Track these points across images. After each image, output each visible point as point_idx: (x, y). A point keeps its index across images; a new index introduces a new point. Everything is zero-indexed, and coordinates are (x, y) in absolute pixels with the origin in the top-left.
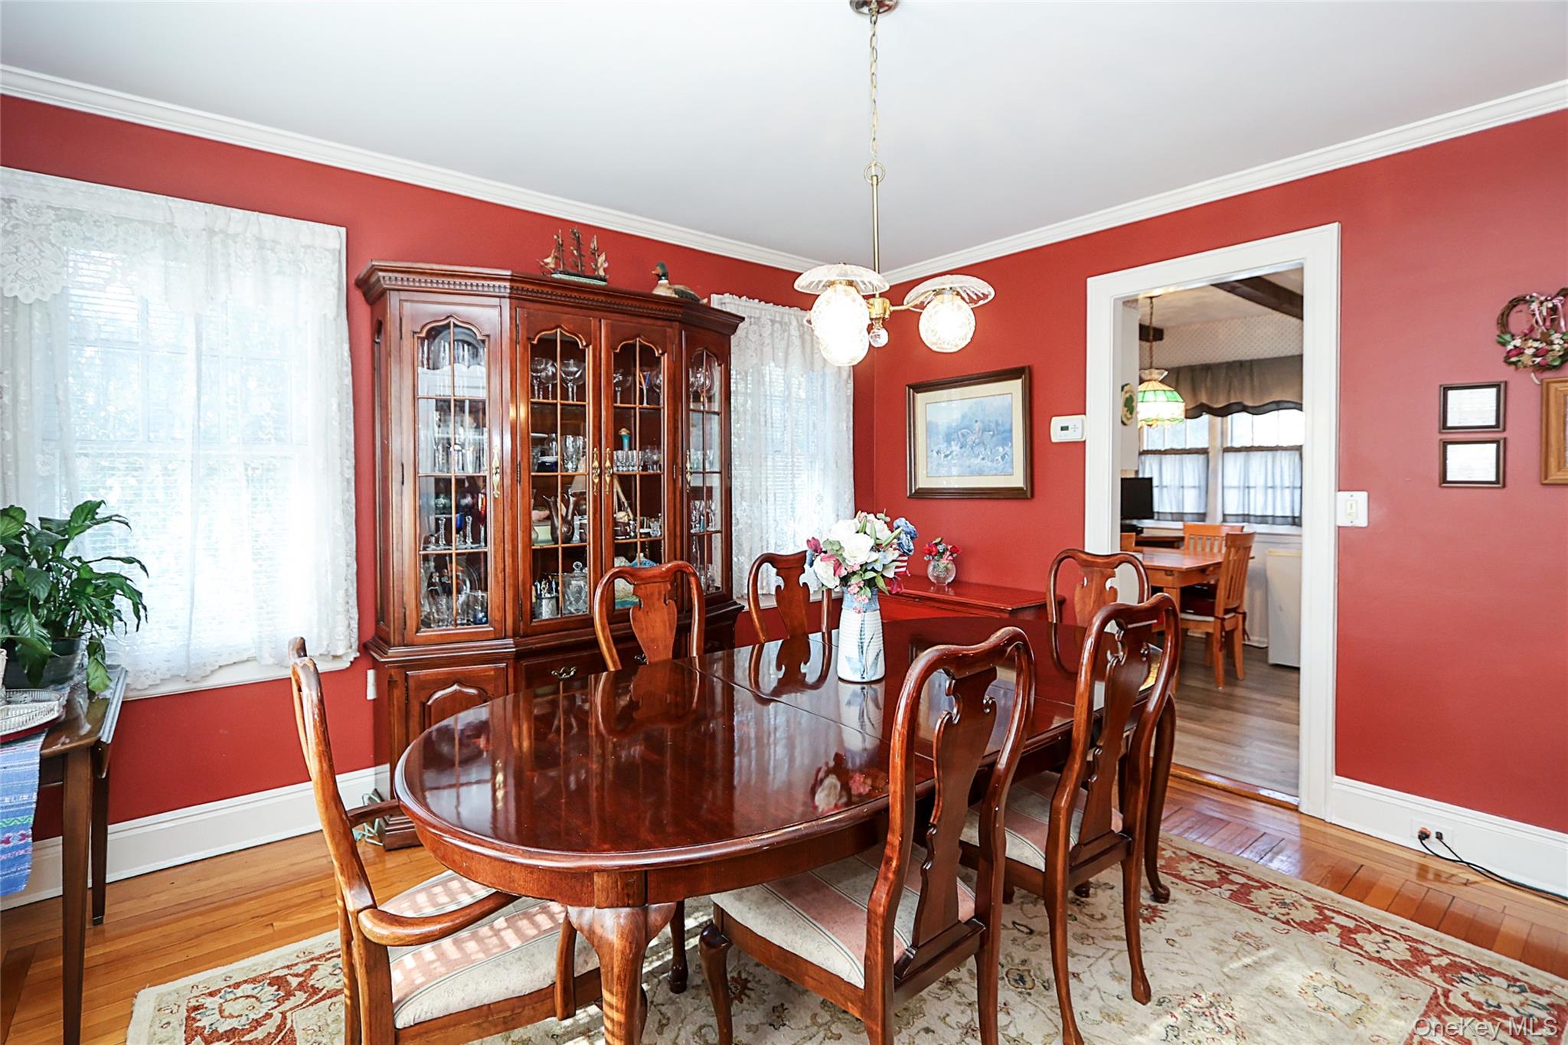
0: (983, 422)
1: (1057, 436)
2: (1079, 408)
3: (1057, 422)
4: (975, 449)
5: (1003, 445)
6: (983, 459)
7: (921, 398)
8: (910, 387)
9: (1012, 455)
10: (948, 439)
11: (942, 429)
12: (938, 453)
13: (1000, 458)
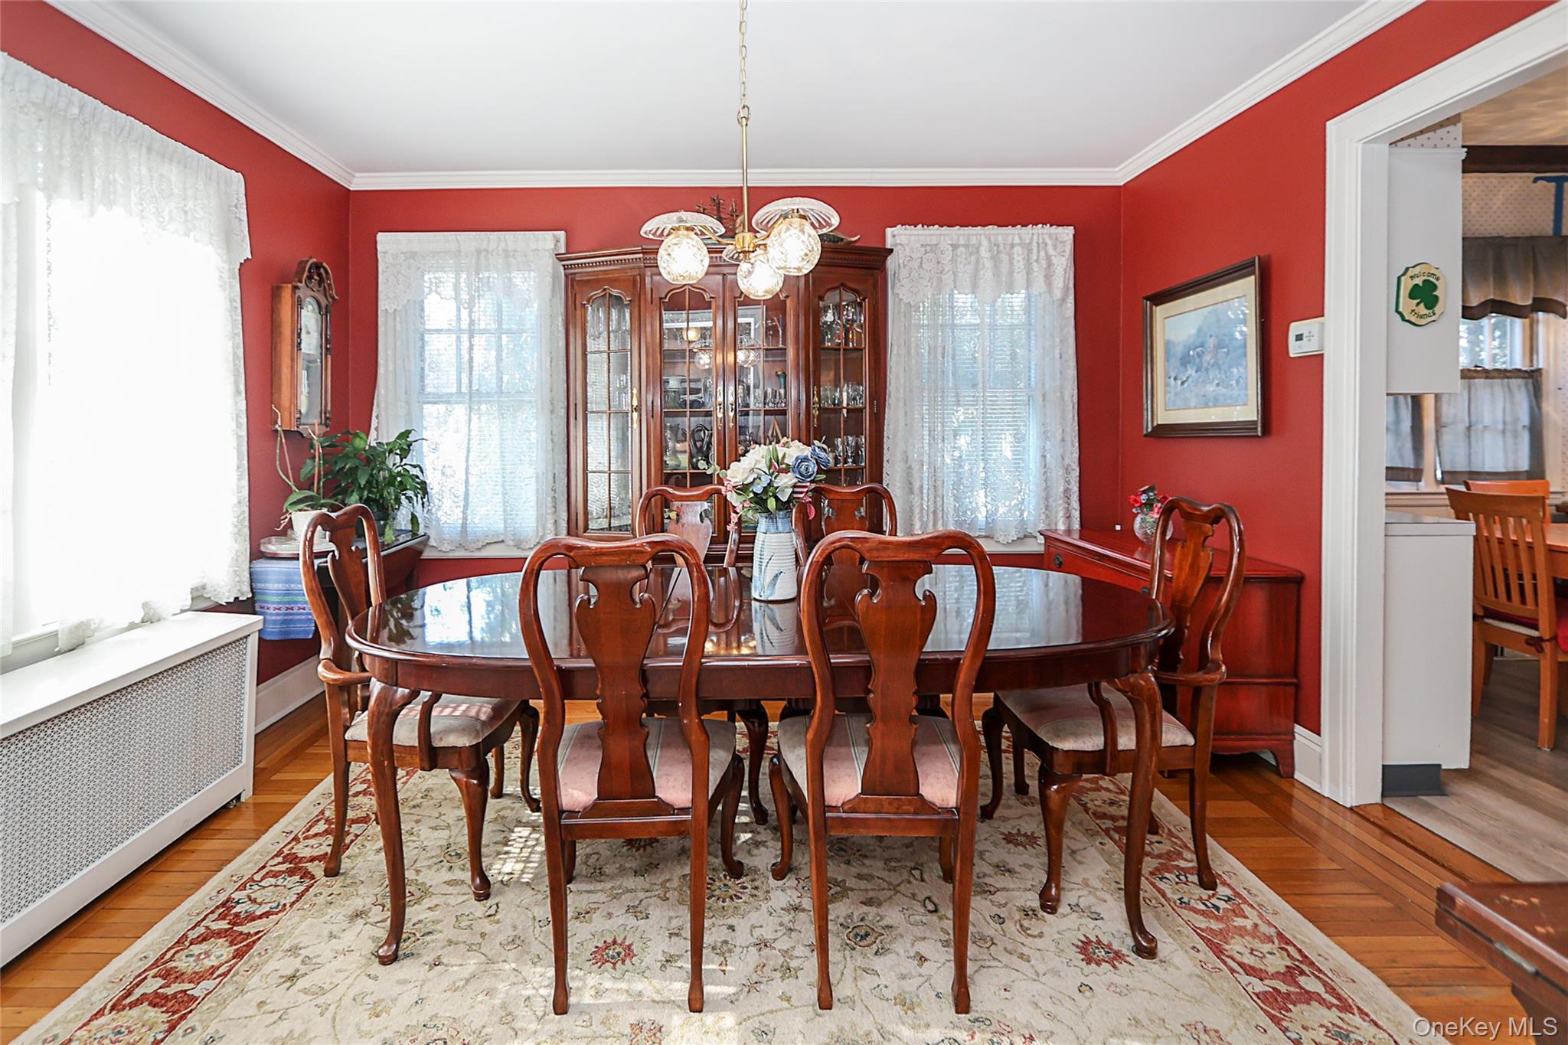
0: (1217, 336)
1: (1295, 349)
2: (1317, 310)
3: (1295, 328)
4: (1210, 372)
5: (1238, 365)
6: (1218, 385)
7: (1160, 311)
8: (1147, 298)
9: (1246, 377)
10: (1185, 361)
11: (1179, 350)
12: (1175, 379)
13: (1234, 382)
